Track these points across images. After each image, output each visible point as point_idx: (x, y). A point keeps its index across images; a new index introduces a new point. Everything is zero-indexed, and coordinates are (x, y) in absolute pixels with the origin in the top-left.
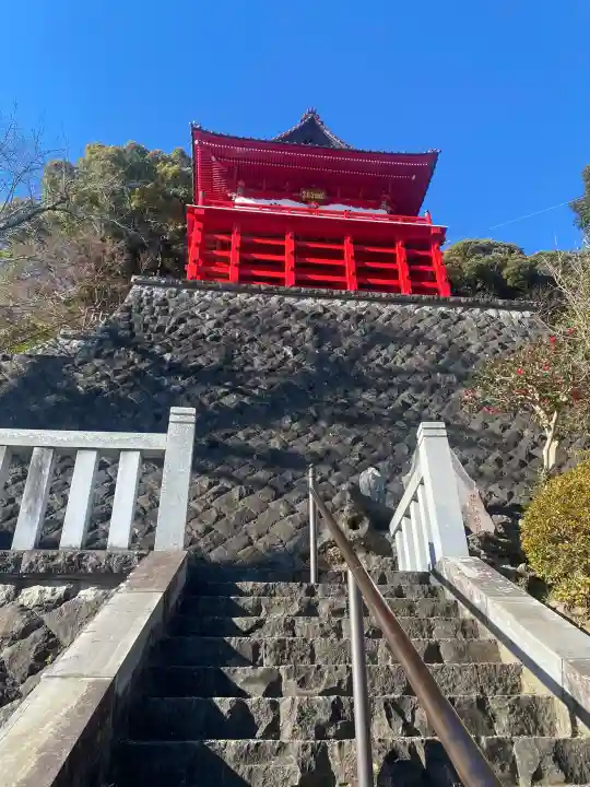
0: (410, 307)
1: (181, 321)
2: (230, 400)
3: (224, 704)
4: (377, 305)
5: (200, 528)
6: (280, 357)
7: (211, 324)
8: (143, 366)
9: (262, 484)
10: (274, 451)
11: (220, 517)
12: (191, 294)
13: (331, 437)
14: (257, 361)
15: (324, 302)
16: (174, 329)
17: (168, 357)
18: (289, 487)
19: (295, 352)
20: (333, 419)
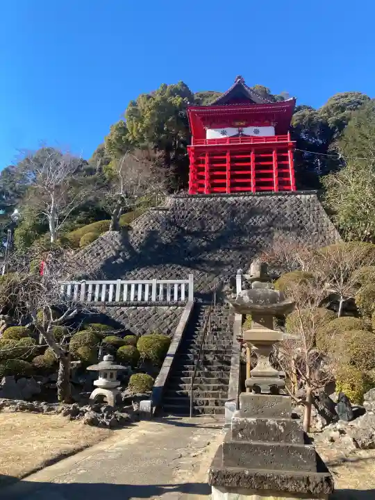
0: (268, 197)
1: (189, 213)
2: (204, 244)
3: (198, 324)
4: (255, 197)
5: (197, 285)
6: (220, 225)
7: (198, 213)
8: (179, 232)
9: (212, 272)
10: (216, 262)
11: (203, 282)
12: (191, 200)
13: (233, 255)
14: (213, 227)
15: (236, 198)
16: (187, 216)
17: (186, 228)
18: (220, 273)
19: (225, 223)
20: (234, 249)
